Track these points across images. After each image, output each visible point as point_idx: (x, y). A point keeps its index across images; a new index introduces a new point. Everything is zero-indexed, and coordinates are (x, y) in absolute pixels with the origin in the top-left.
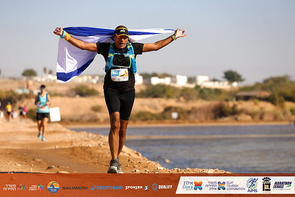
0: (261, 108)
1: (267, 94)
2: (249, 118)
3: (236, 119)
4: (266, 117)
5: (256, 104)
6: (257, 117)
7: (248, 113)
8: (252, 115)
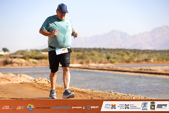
0: (21, 61)
1: (22, 56)
2: (17, 65)
3: (12, 65)
4: (23, 65)
5: (19, 60)
6: (20, 65)
7: (16, 63)
8: (18, 64)
